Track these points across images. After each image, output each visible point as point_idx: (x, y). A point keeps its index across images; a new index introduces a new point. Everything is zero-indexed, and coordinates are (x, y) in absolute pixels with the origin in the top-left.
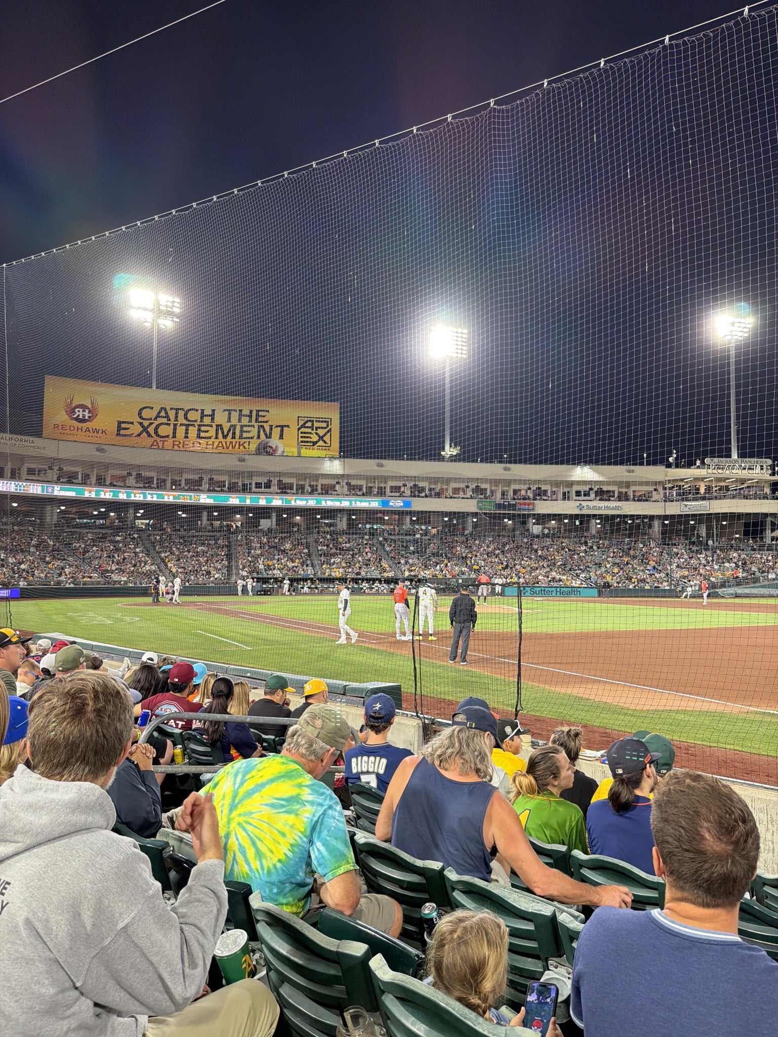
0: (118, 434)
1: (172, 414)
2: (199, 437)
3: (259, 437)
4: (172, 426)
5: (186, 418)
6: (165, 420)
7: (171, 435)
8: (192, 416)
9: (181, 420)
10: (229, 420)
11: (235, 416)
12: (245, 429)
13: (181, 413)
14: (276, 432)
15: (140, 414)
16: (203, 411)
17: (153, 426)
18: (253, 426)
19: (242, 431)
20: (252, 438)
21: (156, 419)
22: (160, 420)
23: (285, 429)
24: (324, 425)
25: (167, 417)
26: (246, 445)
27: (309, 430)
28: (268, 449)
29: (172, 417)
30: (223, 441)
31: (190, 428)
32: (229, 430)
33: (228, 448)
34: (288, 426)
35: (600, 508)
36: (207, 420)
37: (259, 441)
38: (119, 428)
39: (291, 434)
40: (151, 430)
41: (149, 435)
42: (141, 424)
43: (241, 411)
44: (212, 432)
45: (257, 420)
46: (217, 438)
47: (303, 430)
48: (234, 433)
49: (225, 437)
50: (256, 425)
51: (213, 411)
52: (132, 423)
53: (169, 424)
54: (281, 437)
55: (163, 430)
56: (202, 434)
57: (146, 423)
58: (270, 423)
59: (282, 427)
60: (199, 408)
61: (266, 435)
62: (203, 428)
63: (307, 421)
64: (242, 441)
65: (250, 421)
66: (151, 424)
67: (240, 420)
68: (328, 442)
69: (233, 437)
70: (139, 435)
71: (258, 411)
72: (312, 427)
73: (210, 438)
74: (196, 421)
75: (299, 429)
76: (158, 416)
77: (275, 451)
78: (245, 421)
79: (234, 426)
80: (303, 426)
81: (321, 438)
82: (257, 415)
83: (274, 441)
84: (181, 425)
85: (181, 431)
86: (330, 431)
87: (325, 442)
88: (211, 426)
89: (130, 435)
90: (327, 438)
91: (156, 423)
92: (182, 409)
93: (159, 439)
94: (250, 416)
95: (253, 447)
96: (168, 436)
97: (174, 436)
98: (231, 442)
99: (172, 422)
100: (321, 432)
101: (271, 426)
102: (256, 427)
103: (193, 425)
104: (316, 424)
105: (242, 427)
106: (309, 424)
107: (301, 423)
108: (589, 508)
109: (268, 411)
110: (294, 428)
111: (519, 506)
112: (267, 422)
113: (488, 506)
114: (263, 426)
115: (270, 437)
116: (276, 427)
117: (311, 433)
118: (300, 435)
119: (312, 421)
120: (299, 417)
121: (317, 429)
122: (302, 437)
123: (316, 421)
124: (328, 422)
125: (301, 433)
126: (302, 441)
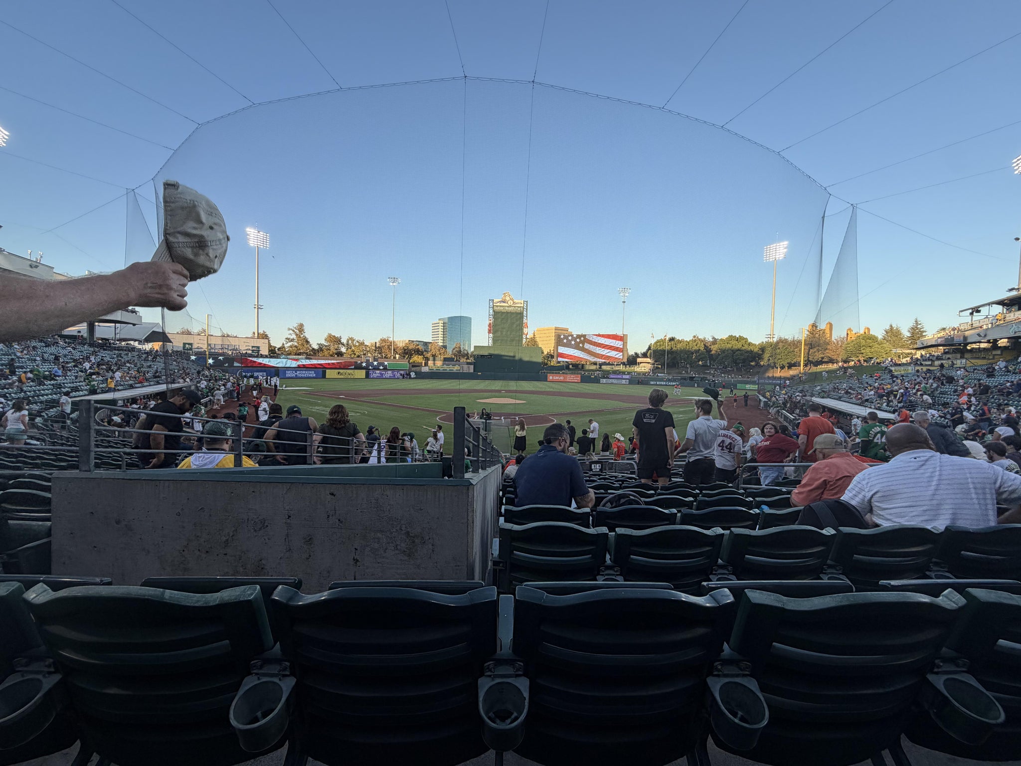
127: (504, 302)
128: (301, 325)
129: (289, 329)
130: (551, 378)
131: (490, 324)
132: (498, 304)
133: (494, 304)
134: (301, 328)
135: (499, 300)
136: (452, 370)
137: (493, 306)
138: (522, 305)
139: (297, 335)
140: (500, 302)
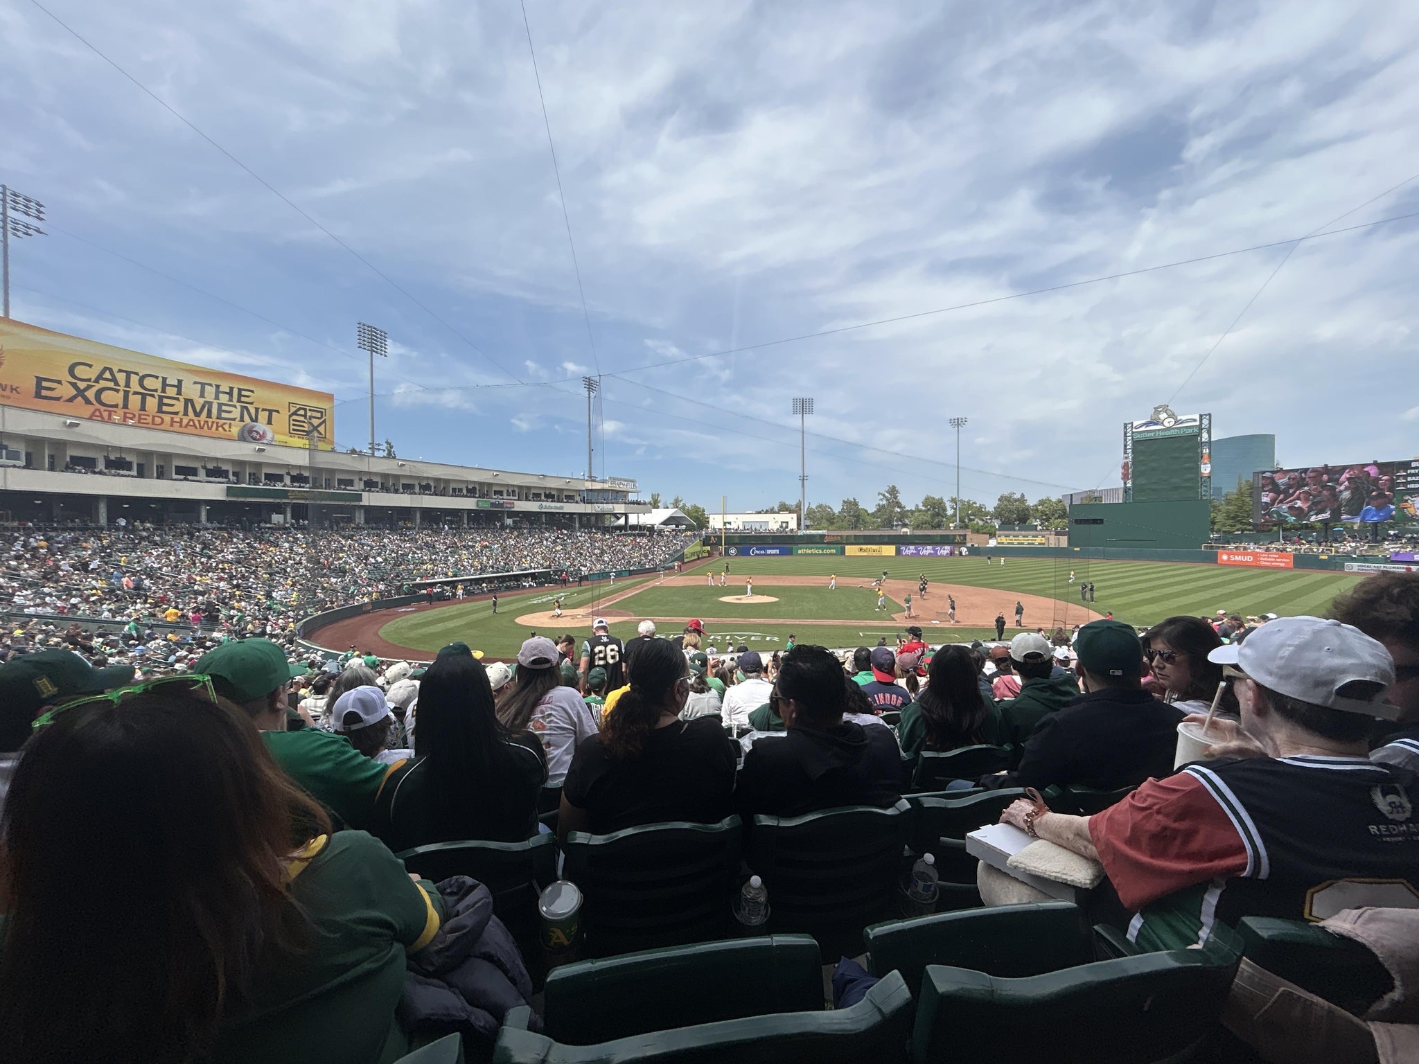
0: (38, 395)
1: (121, 378)
2: (160, 410)
3: (242, 419)
4: (122, 393)
5: (141, 384)
6: (111, 384)
7: (121, 405)
8: (149, 383)
9: (135, 386)
10: (202, 396)
11: (210, 391)
12: (224, 408)
13: (134, 379)
14: (263, 416)
15: (71, 370)
16: (164, 379)
17: (94, 390)
18: (235, 406)
19: (220, 410)
20: (234, 419)
21: (97, 381)
22: (103, 384)
23: (274, 413)
24: (319, 415)
25: (114, 380)
26: (226, 427)
27: (302, 419)
28: (254, 434)
29: (122, 381)
30: (196, 419)
31: (149, 399)
32: (203, 407)
33: (202, 428)
34: (278, 412)
35: (551, 508)
36: (171, 392)
37: (243, 424)
38: (39, 387)
39: (281, 419)
40: (90, 394)
41: (88, 402)
42: (74, 385)
43: (218, 387)
44: (179, 406)
45: (239, 401)
46: (186, 414)
47: (294, 417)
48: (210, 411)
49: (197, 414)
50: (238, 405)
51: (180, 382)
52: (59, 382)
53: (117, 391)
54: (270, 422)
55: (108, 397)
56: (165, 408)
57: (82, 385)
58: (255, 405)
59: (271, 412)
60: (161, 375)
61: (252, 420)
62: (165, 401)
63: (300, 409)
64: (221, 422)
65: (231, 400)
66: (89, 387)
67: (217, 398)
68: (323, 433)
69: (209, 416)
70: (71, 400)
71: (240, 390)
72: (305, 416)
73: (177, 413)
74: (156, 390)
75: (290, 416)
76: (100, 377)
77: (263, 436)
78: (224, 398)
79: (210, 404)
80: (295, 413)
81: (316, 428)
82: (240, 395)
83: (261, 426)
84: (135, 393)
85: (135, 401)
86: (324, 421)
87: (321, 434)
88: (178, 399)
89: (58, 399)
90: (321, 429)
91: (98, 387)
92: (137, 374)
93: (102, 408)
94: (230, 394)
95: (235, 430)
96: (116, 406)
97: (126, 406)
98: (206, 422)
99: (122, 388)
100: (316, 422)
101: (257, 409)
102: (239, 408)
103: (153, 396)
104: (310, 413)
105: (220, 405)
106: (302, 412)
107: (293, 410)
108: (546, 508)
109: (252, 391)
110: (285, 414)
111: (505, 505)
112: (252, 403)
113: (485, 504)
114: (246, 408)
115: (256, 420)
116: (263, 410)
117: (304, 422)
118: (292, 422)
119: (305, 410)
120: (290, 403)
121: (311, 417)
122: (294, 425)
123: (310, 410)
124: (321, 412)
125: (294, 420)
126: (294, 430)
127: (1156, 424)
128: (894, 487)
129: (879, 494)
130: (1225, 557)
131: (1126, 465)
132: (1143, 429)
133: (1134, 430)
134: (893, 491)
135: (1144, 422)
136: (1033, 544)
137: (1133, 433)
138: (1198, 423)
139: (887, 500)
140: (1147, 424)
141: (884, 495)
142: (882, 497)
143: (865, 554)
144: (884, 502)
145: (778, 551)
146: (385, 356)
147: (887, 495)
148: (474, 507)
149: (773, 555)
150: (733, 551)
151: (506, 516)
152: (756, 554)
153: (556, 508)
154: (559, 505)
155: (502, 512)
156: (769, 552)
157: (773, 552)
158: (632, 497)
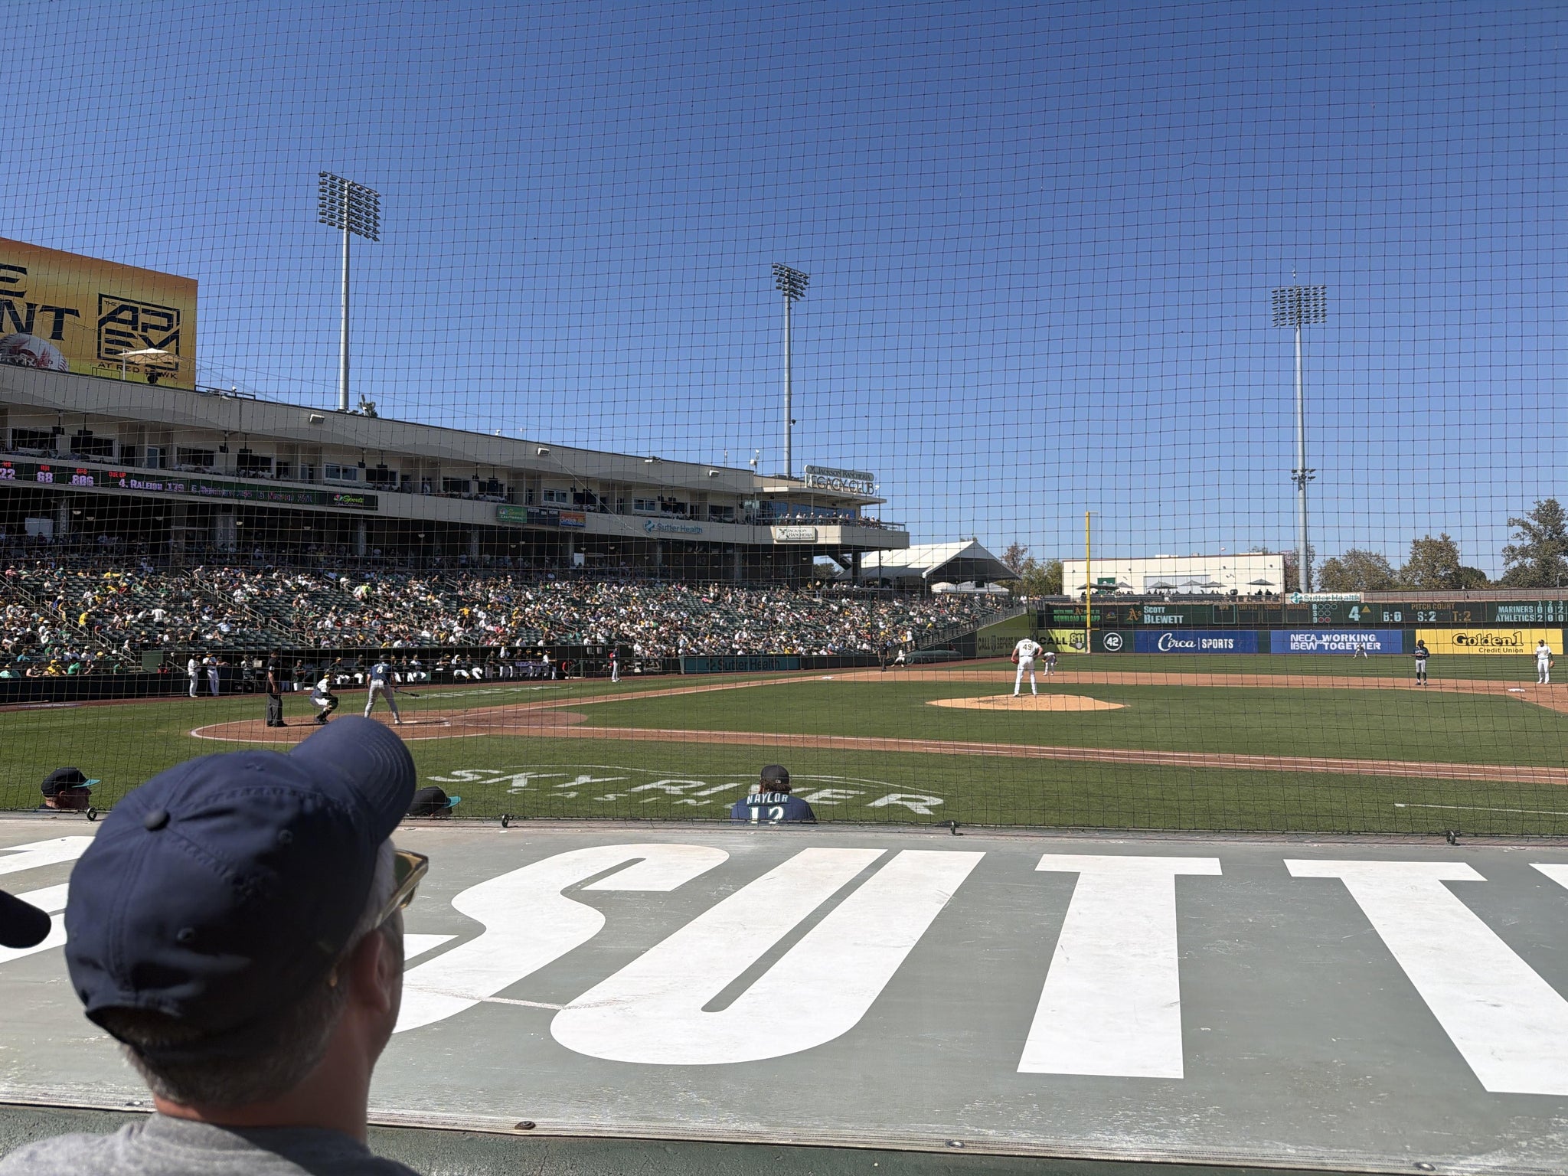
14: (44, 322)
23: (67, 317)
24: (164, 322)
27: (128, 328)
28: (24, 358)
34: (75, 313)
35: (673, 530)
39: (83, 331)
47: (111, 325)
54: (57, 335)
58: (28, 299)
59: (60, 313)
61: (18, 326)
63: (122, 308)
68: (173, 359)
72: (134, 322)
75: (102, 322)
77: (41, 362)
80: (112, 317)
83: (39, 341)
86: (176, 336)
90: (169, 351)
100: (156, 337)
101: (31, 306)
104: (143, 318)
106: (126, 315)
107: (107, 310)
108: (660, 529)
109: (23, 271)
110: (90, 318)
111: (563, 520)
112: (21, 295)
113: (514, 516)
114: (10, 305)
115: (28, 328)
116: (46, 308)
117: (131, 335)
118: (104, 336)
119: (134, 310)
120: (101, 296)
121: (145, 328)
122: (108, 341)
123: (144, 311)
124: (169, 317)
125: (108, 331)
126: (108, 351)
141: (1525, 525)
142: (1519, 529)
143: (1474, 650)
144: (1528, 542)
145: (1230, 644)
146: (375, 239)
147: (1534, 523)
148: (490, 521)
149: (1219, 650)
150: (1113, 641)
151: (571, 544)
152: (1174, 650)
153: (687, 531)
154: (691, 524)
155: (565, 537)
156: (1205, 644)
157: (1218, 644)
158: (868, 512)
